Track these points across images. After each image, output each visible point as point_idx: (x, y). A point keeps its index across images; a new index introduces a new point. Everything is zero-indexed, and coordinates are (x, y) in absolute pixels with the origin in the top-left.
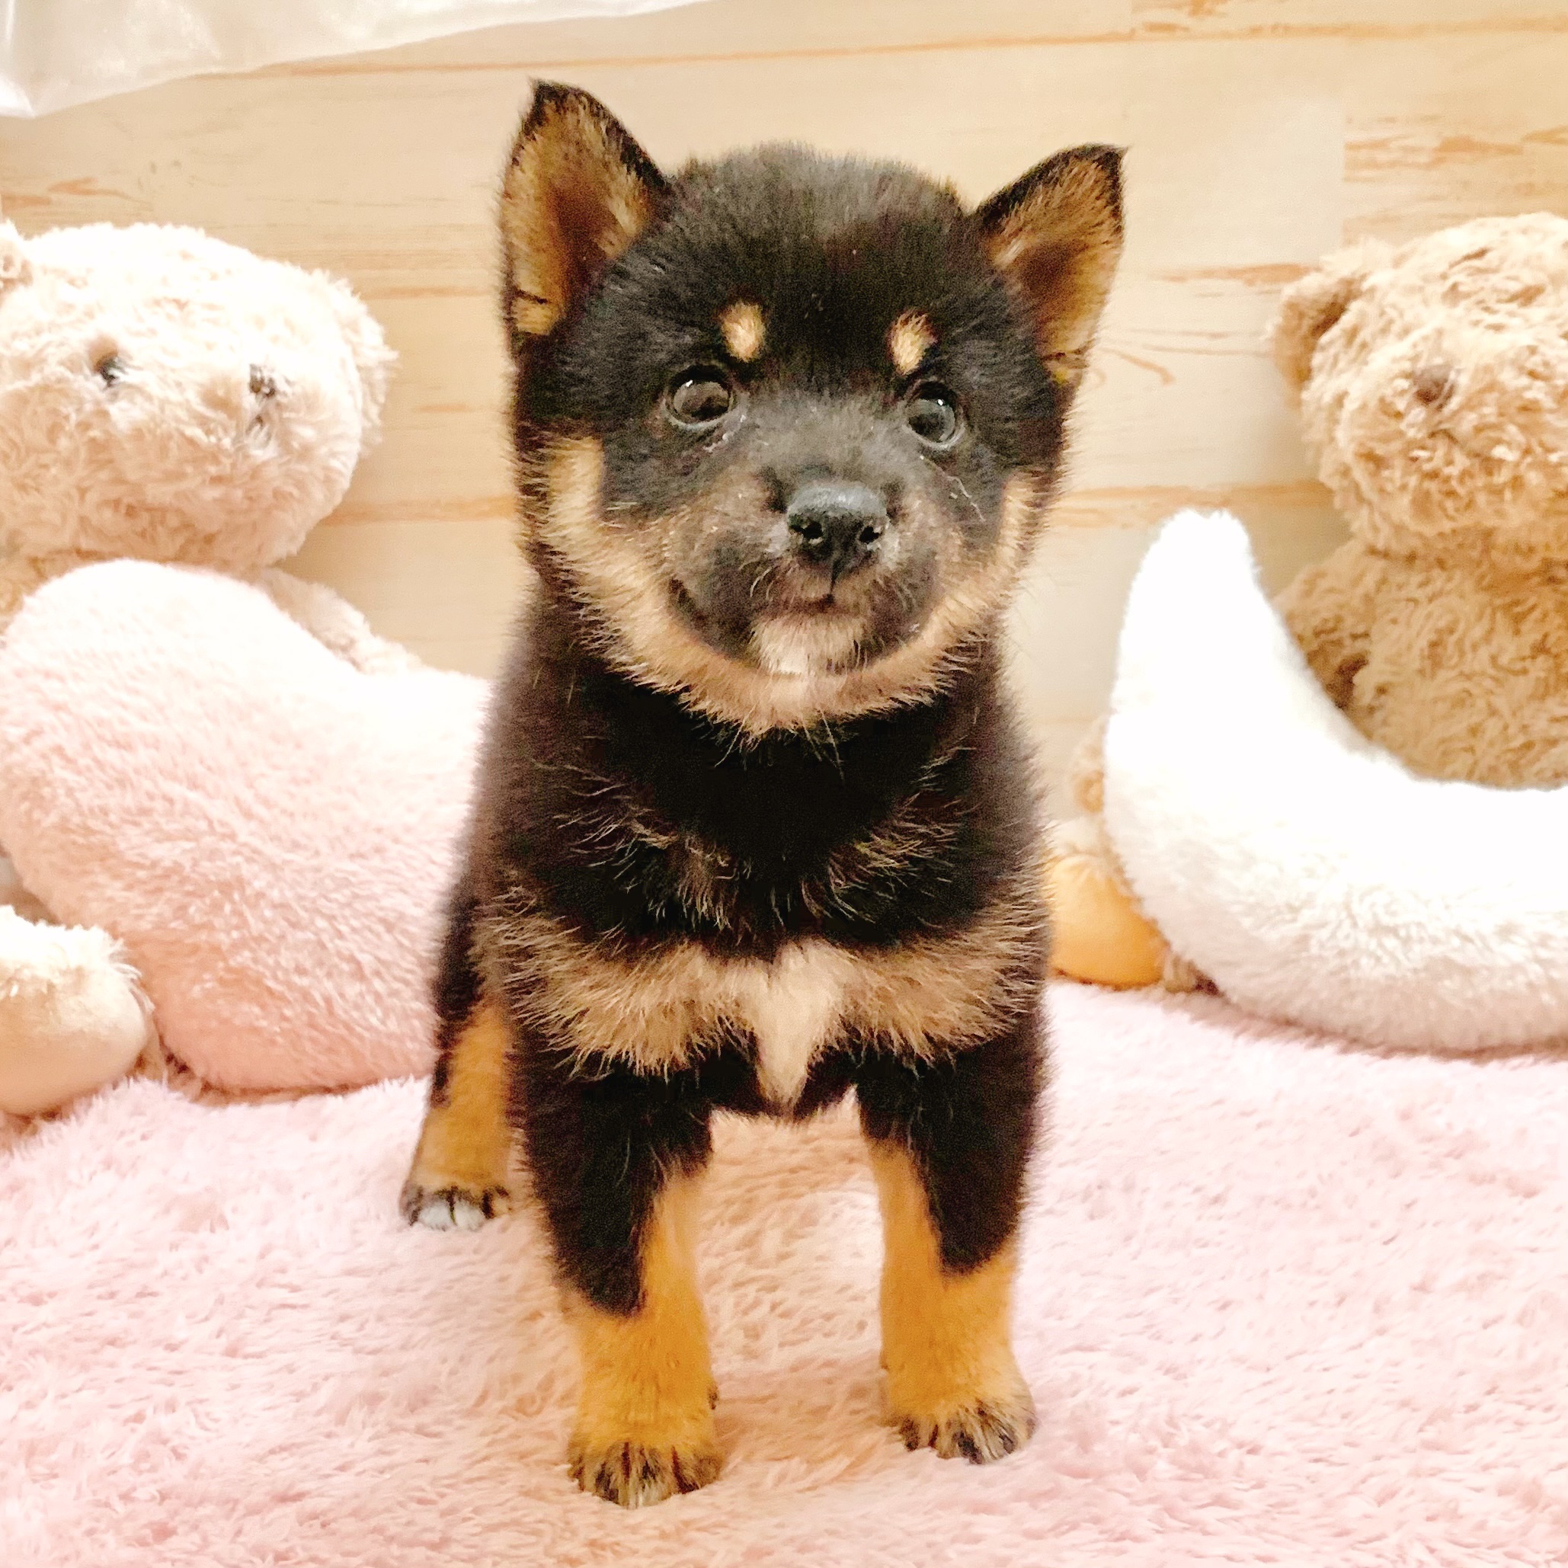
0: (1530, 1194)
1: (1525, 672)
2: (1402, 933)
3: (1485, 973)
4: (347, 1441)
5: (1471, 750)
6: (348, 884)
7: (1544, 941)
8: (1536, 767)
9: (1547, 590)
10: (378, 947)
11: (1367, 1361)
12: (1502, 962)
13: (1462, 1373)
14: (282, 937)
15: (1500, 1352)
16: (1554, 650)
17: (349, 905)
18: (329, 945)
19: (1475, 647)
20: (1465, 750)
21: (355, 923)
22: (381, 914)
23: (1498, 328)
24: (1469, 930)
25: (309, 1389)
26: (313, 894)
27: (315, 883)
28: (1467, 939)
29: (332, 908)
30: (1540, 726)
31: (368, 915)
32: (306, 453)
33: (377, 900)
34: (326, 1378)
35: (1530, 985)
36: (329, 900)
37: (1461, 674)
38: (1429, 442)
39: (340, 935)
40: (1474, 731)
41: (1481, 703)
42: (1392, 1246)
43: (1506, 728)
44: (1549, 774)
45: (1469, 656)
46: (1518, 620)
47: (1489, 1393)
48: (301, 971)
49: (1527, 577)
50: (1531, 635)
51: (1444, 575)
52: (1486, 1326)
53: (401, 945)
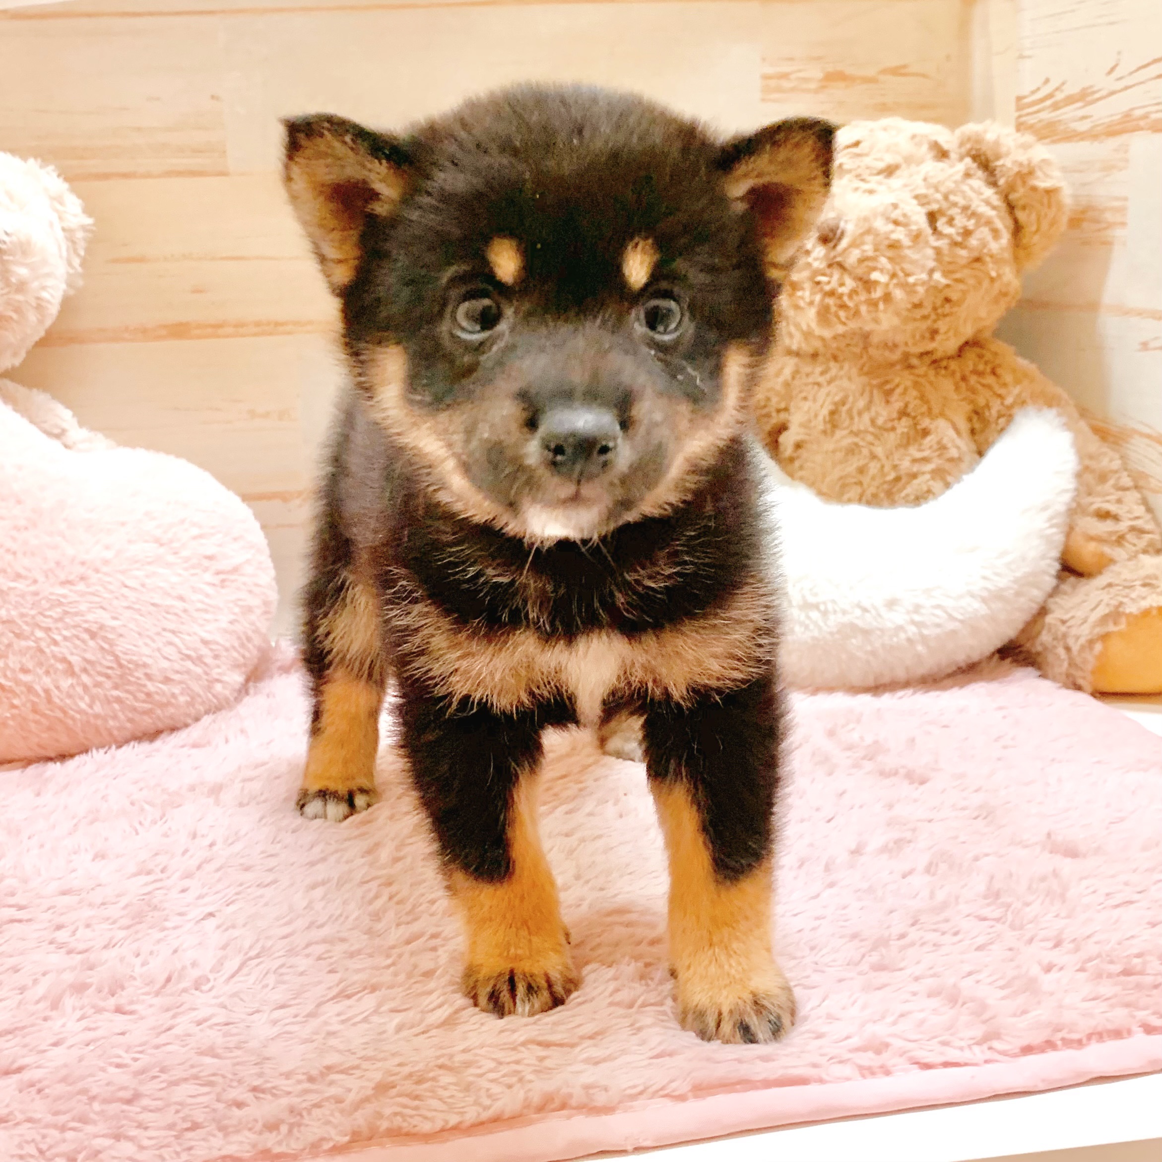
0: (923, 782)
1: (893, 429)
2: (822, 607)
3: (878, 632)
4: (60, 1023)
5: (860, 483)
6: (60, 604)
7: (917, 608)
8: (903, 494)
9: (906, 373)
10: (85, 650)
11: (825, 907)
12: (889, 625)
13: (891, 912)
14: (9, 645)
15: (917, 895)
16: (913, 414)
17: (60, 620)
18: (47, 650)
19: (860, 414)
20: (856, 483)
21: (66, 633)
22: (86, 625)
23: (871, 192)
24: (866, 604)
25: (30, 983)
26: (33, 612)
27: (33, 604)
28: (865, 610)
29: (48, 623)
30: (905, 465)
31: (75, 627)
32: (21, 287)
33: (82, 615)
34: (44, 974)
35: (909, 640)
36: (45, 616)
37: (851, 432)
38: (828, 271)
39: (56, 643)
40: (861, 470)
41: (865, 452)
42: (832, 823)
43: (883, 467)
44: (912, 497)
45: (856, 419)
46: (888, 393)
47: (913, 925)
48: (25, 671)
49: (892, 365)
50: (898, 405)
51: (838, 365)
52: (904, 877)
53: (102, 648)
